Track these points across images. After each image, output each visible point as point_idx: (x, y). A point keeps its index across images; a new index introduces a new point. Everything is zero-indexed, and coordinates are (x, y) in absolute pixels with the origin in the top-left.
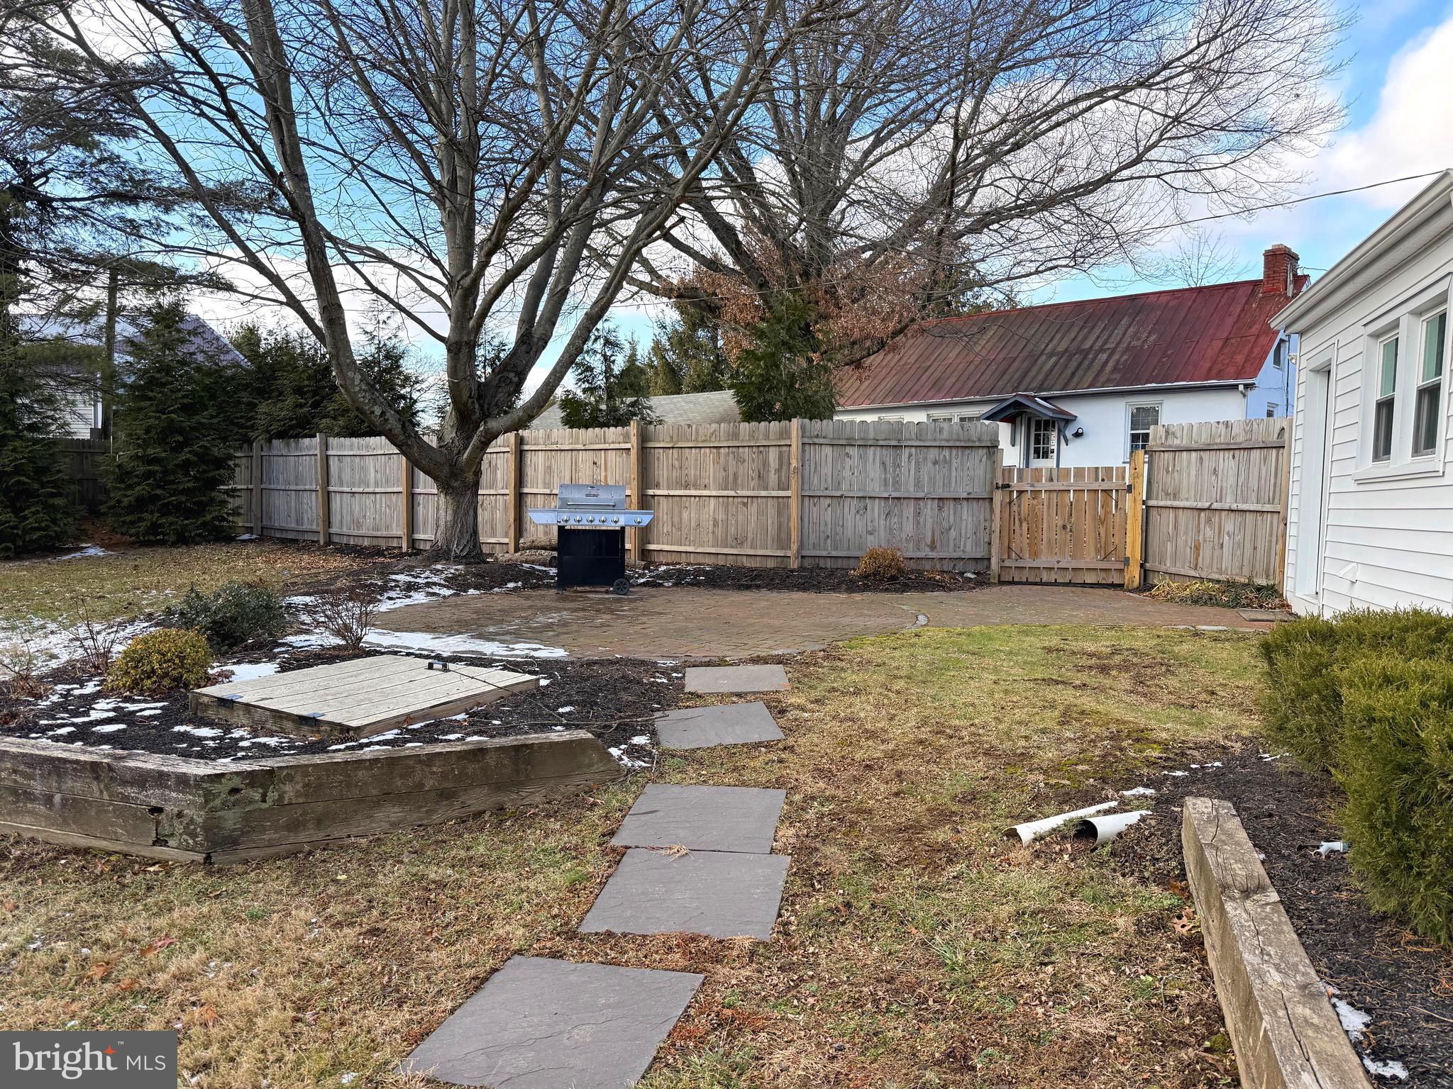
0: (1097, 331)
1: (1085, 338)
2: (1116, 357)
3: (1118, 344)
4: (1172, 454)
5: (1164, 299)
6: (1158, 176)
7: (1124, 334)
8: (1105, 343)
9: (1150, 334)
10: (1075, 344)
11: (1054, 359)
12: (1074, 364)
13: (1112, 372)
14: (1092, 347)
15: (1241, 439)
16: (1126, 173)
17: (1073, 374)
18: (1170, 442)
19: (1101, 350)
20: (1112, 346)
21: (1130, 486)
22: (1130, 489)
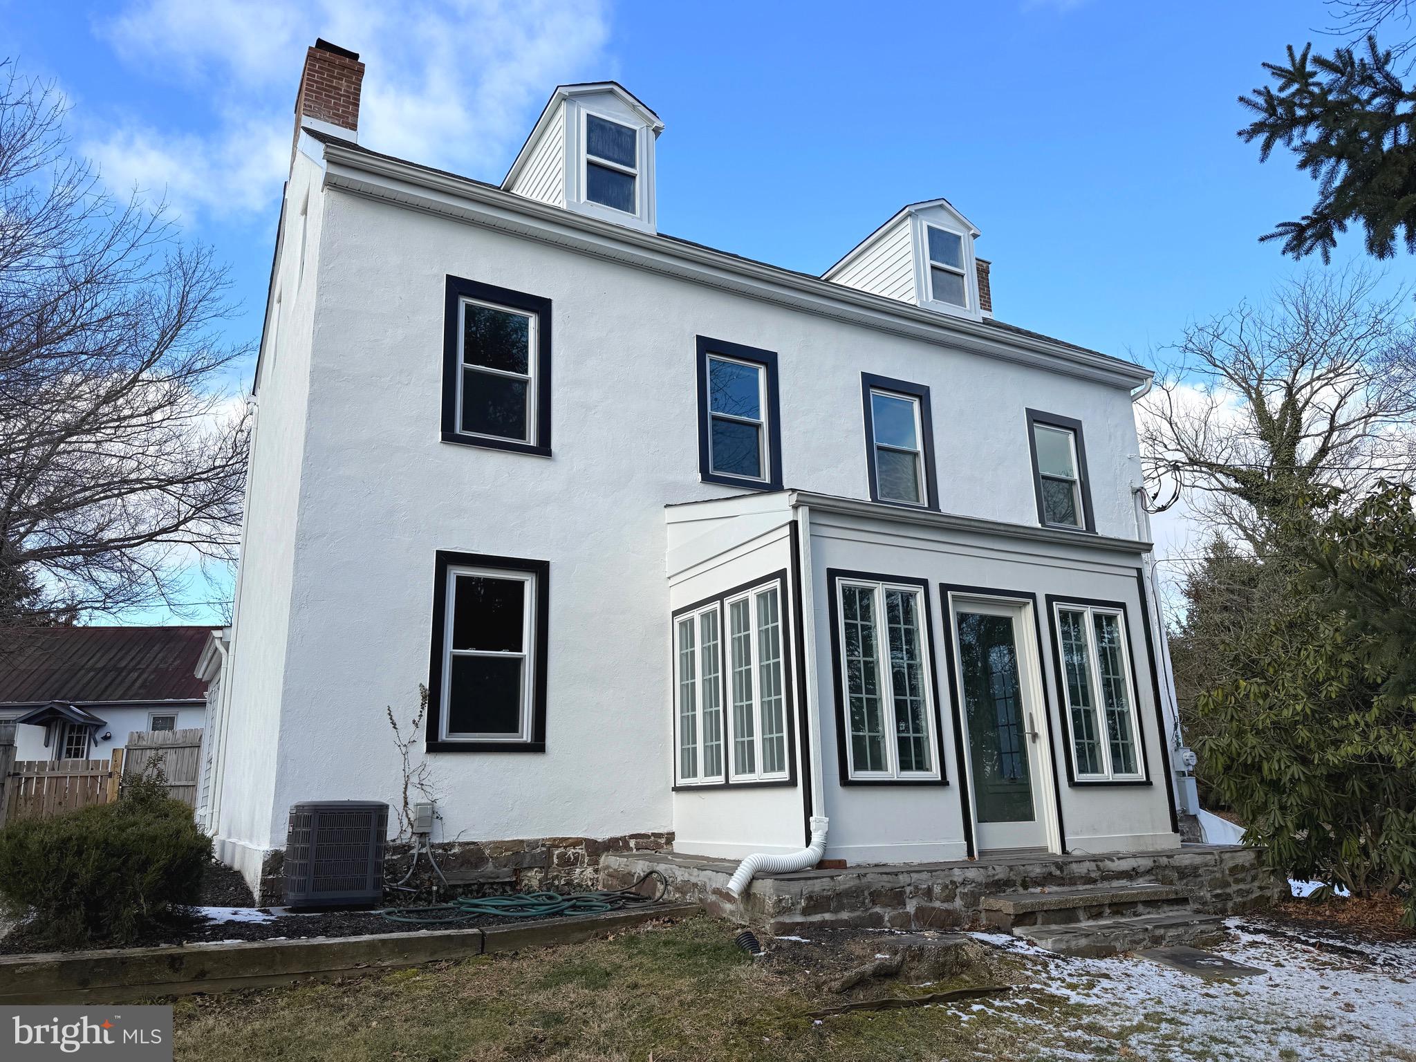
0: (133, 653)
1: (121, 659)
2: (145, 676)
3: (148, 666)
4: (140, 751)
5: (191, 633)
6: (190, 543)
7: (155, 658)
8: (139, 663)
9: (175, 659)
10: (112, 662)
11: (92, 674)
12: (109, 679)
13: (140, 688)
14: (125, 667)
15: (180, 742)
16: (164, 536)
17: (107, 688)
18: (140, 743)
19: (134, 669)
20: (144, 667)
21: (111, 774)
22: (110, 775)
